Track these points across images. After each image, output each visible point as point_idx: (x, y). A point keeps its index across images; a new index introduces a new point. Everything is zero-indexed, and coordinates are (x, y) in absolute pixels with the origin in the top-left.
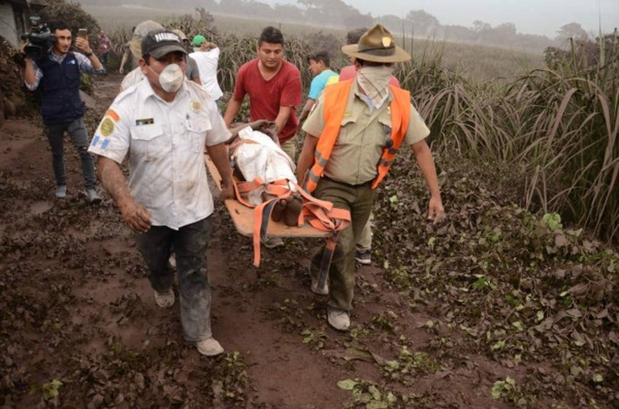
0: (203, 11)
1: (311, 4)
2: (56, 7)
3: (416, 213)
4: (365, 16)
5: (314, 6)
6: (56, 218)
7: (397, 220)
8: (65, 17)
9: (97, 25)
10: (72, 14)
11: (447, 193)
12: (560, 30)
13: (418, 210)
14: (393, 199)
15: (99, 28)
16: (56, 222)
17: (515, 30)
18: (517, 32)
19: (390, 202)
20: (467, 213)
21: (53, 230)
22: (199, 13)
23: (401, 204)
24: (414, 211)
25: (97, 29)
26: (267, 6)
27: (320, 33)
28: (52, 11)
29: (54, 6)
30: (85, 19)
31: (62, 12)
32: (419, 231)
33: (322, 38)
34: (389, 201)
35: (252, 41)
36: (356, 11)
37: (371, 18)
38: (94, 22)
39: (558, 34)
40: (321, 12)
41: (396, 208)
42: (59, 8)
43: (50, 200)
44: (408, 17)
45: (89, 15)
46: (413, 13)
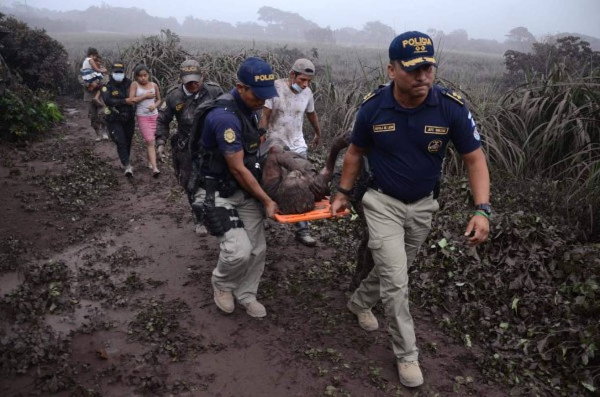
0: (168, 32)
1: (271, 20)
2: (20, 34)
3: (476, 260)
4: (325, 30)
5: (274, 23)
6: (28, 305)
7: (453, 270)
8: (30, 44)
9: (64, 51)
10: (36, 40)
11: (509, 233)
12: (509, 34)
13: (477, 257)
14: (442, 243)
15: (67, 54)
16: (28, 310)
17: (466, 36)
18: (469, 38)
19: (439, 248)
20: (538, 257)
21: (25, 321)
22: (164, 34)
23: (452, 248)
24: (472, 258)
25: (64, 55)
26: (229, 25)
27: (285, 47)
28: (16, 38)
29: (17, 34)
30: (51, 45)
31: (26, 39)
32: (487, 285)
33: (287, 52)
34: (437, 245)
35: (227, 59)
36: (315, 25)
37: (330, 31)
38: (60, 47)
39: (507, 38)
40: (282, 28)
41: (447, 254)
42: (23, 35)
43: (20, 270)
44: (366, 28)
45: (56, 41)
46: (369, 24)
